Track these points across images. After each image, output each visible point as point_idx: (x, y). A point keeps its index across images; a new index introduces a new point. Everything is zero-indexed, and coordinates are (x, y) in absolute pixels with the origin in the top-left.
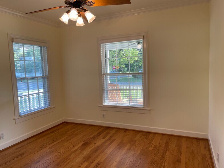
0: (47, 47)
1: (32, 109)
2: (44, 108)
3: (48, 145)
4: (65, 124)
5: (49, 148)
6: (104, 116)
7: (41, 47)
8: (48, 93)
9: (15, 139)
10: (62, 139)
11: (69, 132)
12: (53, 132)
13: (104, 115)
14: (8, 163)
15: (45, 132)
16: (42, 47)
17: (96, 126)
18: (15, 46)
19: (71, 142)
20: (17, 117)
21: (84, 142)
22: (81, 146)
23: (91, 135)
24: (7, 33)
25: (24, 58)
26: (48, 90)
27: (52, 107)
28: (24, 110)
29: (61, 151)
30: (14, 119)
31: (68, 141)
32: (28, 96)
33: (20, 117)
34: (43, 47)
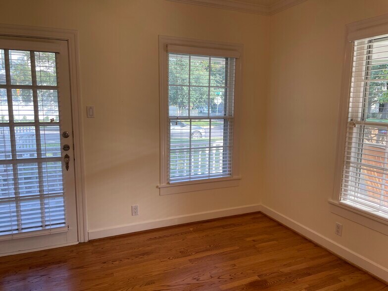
0: (236, 59)
1: (213, 172)
2: (222, 177)
3: (193, 253)
4: (259, 216)
5: (190, 261)
6: (339, 230)
7: (227, 59)
8: (230, 150)
9: (158, 220)
10: (225, 250)
11: (248, 239)
12: (223, 227)
13: (338, 227)
14: (117, 262)
15: (212, 223)
16: (229, 59)
17: (316, 246)
18: (173, 59)
19: (235, 265)
20: (164, 184)
21: (260, 279)
22: (246, 285)
23: (289, 265)
24: (159, 36)
25: (189, 82)
26: (230, 143)
27: (235, 177)
28: (199, 172)
29: (201, 278)
30: (157, 187)
31: (233, 259)
32: (208, 149)
33: (168, 185)
34: (231, 60)
